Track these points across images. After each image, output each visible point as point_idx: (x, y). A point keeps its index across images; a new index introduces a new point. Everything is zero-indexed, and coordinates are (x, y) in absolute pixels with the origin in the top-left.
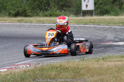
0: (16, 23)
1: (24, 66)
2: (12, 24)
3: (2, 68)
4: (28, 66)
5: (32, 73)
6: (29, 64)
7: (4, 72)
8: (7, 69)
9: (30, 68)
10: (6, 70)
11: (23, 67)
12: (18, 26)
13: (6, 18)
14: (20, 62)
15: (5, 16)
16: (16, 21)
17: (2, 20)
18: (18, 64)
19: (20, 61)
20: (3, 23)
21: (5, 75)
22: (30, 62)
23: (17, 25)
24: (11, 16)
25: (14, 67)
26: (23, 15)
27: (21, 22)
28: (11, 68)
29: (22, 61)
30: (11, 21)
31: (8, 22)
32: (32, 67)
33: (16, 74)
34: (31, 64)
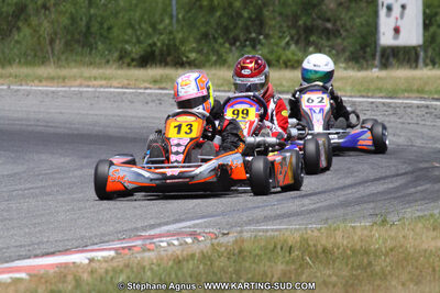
0: (146, 88)
1: (176, 243)
2: (130, 93)
3: (96, 247)
4: (189, 240)
5: (201, 267)
6: (193, 235)
7: (106, 260)
8: (116, 250)
9: (196, 249)
10: (112, 253)
11: (169, 245)
12: (153, 101)
13: (110, 71)
14: (160, 225)
15: (108, 62)
16: (144, 81)
17: (95, 79)
18: (152, 232)
19: (158, 221)
20: (101, 86)
21: (107, 272)
22: (195, 226)
23: (149, 95)
24: (129, 65)
25: (139, 242)
26: (169, 59)
27: (164, 85)
28: (130, 248)
29: (166, 224)
30: (126, 82)
31: (115, 83)
32: (202, 245)
33: (147, 267)
34: (199, 234)
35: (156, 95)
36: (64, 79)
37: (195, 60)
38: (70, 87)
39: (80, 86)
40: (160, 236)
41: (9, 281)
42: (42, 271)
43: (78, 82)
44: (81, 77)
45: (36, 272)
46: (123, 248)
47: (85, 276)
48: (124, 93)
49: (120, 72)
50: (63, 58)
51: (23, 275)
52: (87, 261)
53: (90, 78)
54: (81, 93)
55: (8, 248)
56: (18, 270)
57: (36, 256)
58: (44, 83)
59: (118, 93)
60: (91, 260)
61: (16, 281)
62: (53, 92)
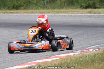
0: (87, 14)
1: (94, 50)
2: (83, 15)
3: (75, 52)
4: (97, 50)
5: (100, 56)
6: (99, 48)
7: (78, 55)
8: (80, 52)
9: (99, 52)
10: (79, 53)
11: (93, 51)
12: (88, 17)
13: (78, 10)
14: (90, 46)
15: (78, 8)
16: (86, 12)
17: (75, 12)
18: (89, 48)
19: (90, 45)
20: (76, 14)
21: (78, 57)
22: (99, 46)
23: (88, 15)
24: (83, 8)
25: (86, 50)
26: (92, 7)
27: (91, 13)
28: (83, 52)
29: (92, 46)
30: (82, 12)
31: (80, 13)
32: (101, 51)
33: (87, 56)
34: (100, 48)
35: (89, 15)
36: (67, 12)
37: (98, 7)
38: (69, 14)
39: (71, 14)
40: (91, 49)
41: (55, 60)
42: (63, 57)
43: (71, 13)
44: (71, 11)
45: (61, 58)
46: (82, 52)
47: (73, 58)
48: (82, 15)
49: (81, 10)
50: (67, 7)
51: (58, 58)
53: (73, 12)
54: (71, 15)
56: (57, 57)
57: (61, 54)
58: (63, 13)
59: (80, 15)
60: (74, 55)
61: (57, 60)
62: (65, 15)
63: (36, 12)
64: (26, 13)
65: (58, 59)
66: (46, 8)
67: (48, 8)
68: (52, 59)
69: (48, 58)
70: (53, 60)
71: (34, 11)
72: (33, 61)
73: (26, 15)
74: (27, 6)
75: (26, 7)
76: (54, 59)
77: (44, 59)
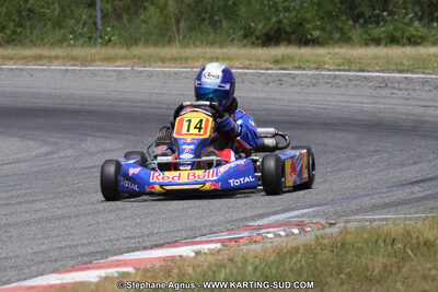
0: (268, 69)
2: (251, 74)
7: (212, 252)
8: (222, 242)
10: (218, 245)
11: (275, 236)
12: (274, 81)
14: (268, 215)
15: (232, 41)
16: (266, 61)
17: (217, 59)
21: (210, 266)
23: (270, 75)
25: (246, 234)
27: (284, 66)
28: (236, 240)
30: (247, 62)
31: (237, 64)
34: (306, 224)
35: (277, 76)
36: (187, 59)
38: (193, 67)
41: (116, 275)
42: (149, 265)
43: (200, 63)
44: (203, 57)
45: (143, 266)
46: (230, 240)
47: (190, 270)
48: (246, 74)
49: (242, 51)
51: (130, 270)
52: (193, 254)
53: (212, 59)
55: (118, 240)
56: (125, 263)
57: (145, 248)
58: (167, 64)
59: (240, 74)
60: (198, 253)
61: (123, 275)
62: (176, 73)
63: (57, 58)
64: (12, 62)
65: (129, 273)
66: (100, 40)
67: (107, 38)
68: (103, 273)
69: (88, 268)
70: (106, 278)
71: (45, 52)
72: (25, 279)
73: (12, 70)
74: (19, 30)
75: (14, 32)
76: (112, 271)
77: (73, 269)
